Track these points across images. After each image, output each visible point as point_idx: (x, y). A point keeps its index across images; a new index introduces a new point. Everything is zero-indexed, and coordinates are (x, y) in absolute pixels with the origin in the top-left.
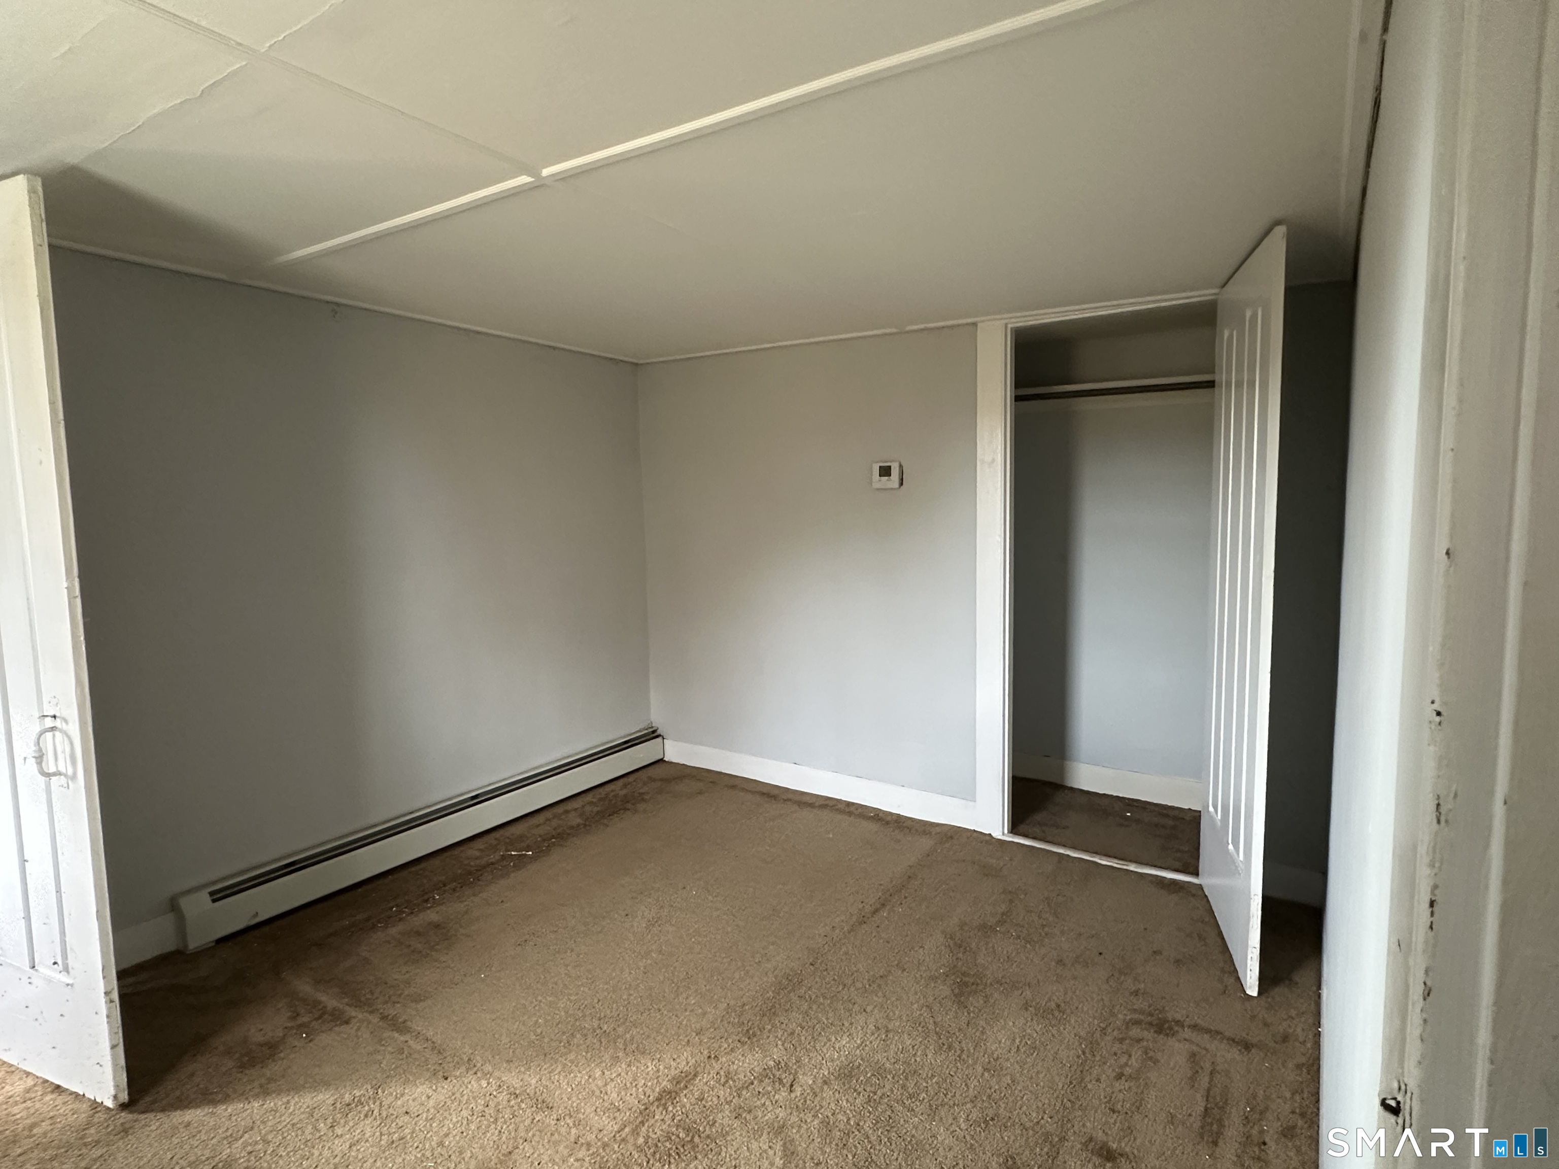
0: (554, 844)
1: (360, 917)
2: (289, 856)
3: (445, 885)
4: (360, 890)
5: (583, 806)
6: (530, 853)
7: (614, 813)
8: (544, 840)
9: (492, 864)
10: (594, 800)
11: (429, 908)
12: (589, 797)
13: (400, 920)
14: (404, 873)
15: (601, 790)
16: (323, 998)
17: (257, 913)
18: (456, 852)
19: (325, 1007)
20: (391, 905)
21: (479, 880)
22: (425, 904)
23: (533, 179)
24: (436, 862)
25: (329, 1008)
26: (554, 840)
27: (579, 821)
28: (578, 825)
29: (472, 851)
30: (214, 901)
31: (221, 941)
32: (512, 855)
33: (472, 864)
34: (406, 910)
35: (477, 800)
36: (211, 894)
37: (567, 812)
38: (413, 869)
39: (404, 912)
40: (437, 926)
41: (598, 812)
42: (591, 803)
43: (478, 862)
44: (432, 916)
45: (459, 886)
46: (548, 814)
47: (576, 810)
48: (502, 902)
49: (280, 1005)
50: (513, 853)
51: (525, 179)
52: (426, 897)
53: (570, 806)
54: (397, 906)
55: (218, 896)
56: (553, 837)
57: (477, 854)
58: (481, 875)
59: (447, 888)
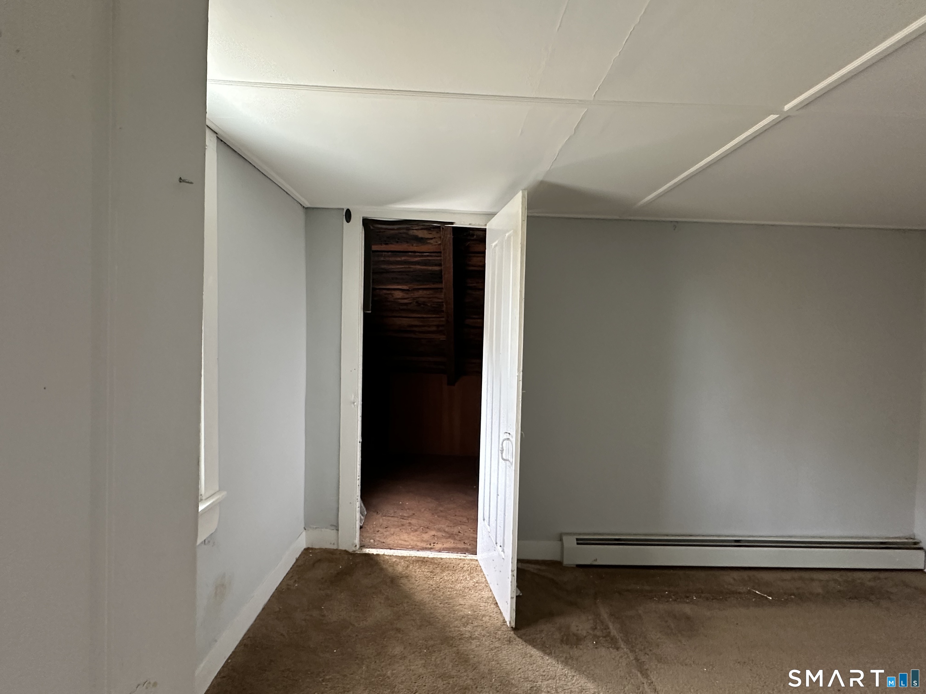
0: (792, 599)
1: (647, 588)
2: (617, 534)
3: (702, 593)
4: (652, 571)
5: (828, 581)
6: (771, 598)
7: (856, 598)
8: (785, 594)
9: (740, 593)
10: (840, 579)
11: (687, 603)
12: (836, 575)
13: (668, 601)
14: (681, 572)
15: (849, 574)
16: (611, 627)
17: (596, 559)
18: (717, 573)
19: (610, 633)
20: (666, 589)
21: (726, 600)
22: (685, 599)
23: (778, 116)
24: (703, 574)
25: (612, 634)
26: (793, 597)
27: (820, 590)
28: (818, 594)
29: (729, 578)
30: (578, 544)
31: (579, 566)
32: (755, 592)
33: (726, 586)
34: (673, 597)
35: (738, 543)
36: (577, 539)
37: (812, 580)
38: (687, 572)
39: (671, 598)
40: (688, 618)
41: (839, 591)
42: (836, 581)
43: (730, 587)
44: (687, 609)
45: (712, 598)
46: (796, 575)
47: (820, 581)
48: (737, 624)
49: (590, 618)
50: (757, 592)
51: (772, 117)
52: (688, 595)
53: (815, 575)
54: (669, 592)
55: (581, 542)
56: (793, 594)
57: (732, 581)
58: (729, 597)
59: (703, 595)
